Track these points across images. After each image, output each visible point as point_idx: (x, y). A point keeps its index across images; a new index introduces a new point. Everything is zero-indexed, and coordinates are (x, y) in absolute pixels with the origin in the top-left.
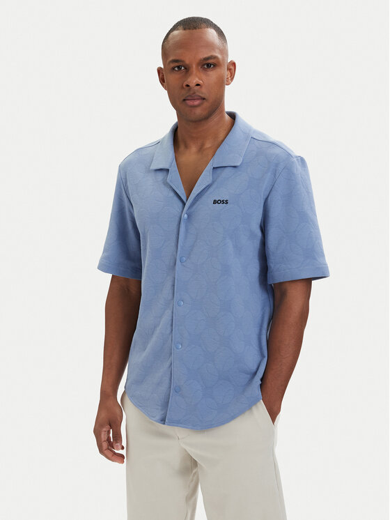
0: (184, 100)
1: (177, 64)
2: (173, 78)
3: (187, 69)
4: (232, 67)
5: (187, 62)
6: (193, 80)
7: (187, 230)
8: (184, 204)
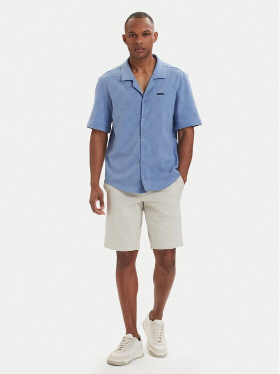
0: (135, 49)
1: (132, 34)
2: (129, 40)
3: (137, 36)
4: (156, 35)
5: (137, 33)
6: (140, 41)
7: (145, 108)
8: (143, 96)
